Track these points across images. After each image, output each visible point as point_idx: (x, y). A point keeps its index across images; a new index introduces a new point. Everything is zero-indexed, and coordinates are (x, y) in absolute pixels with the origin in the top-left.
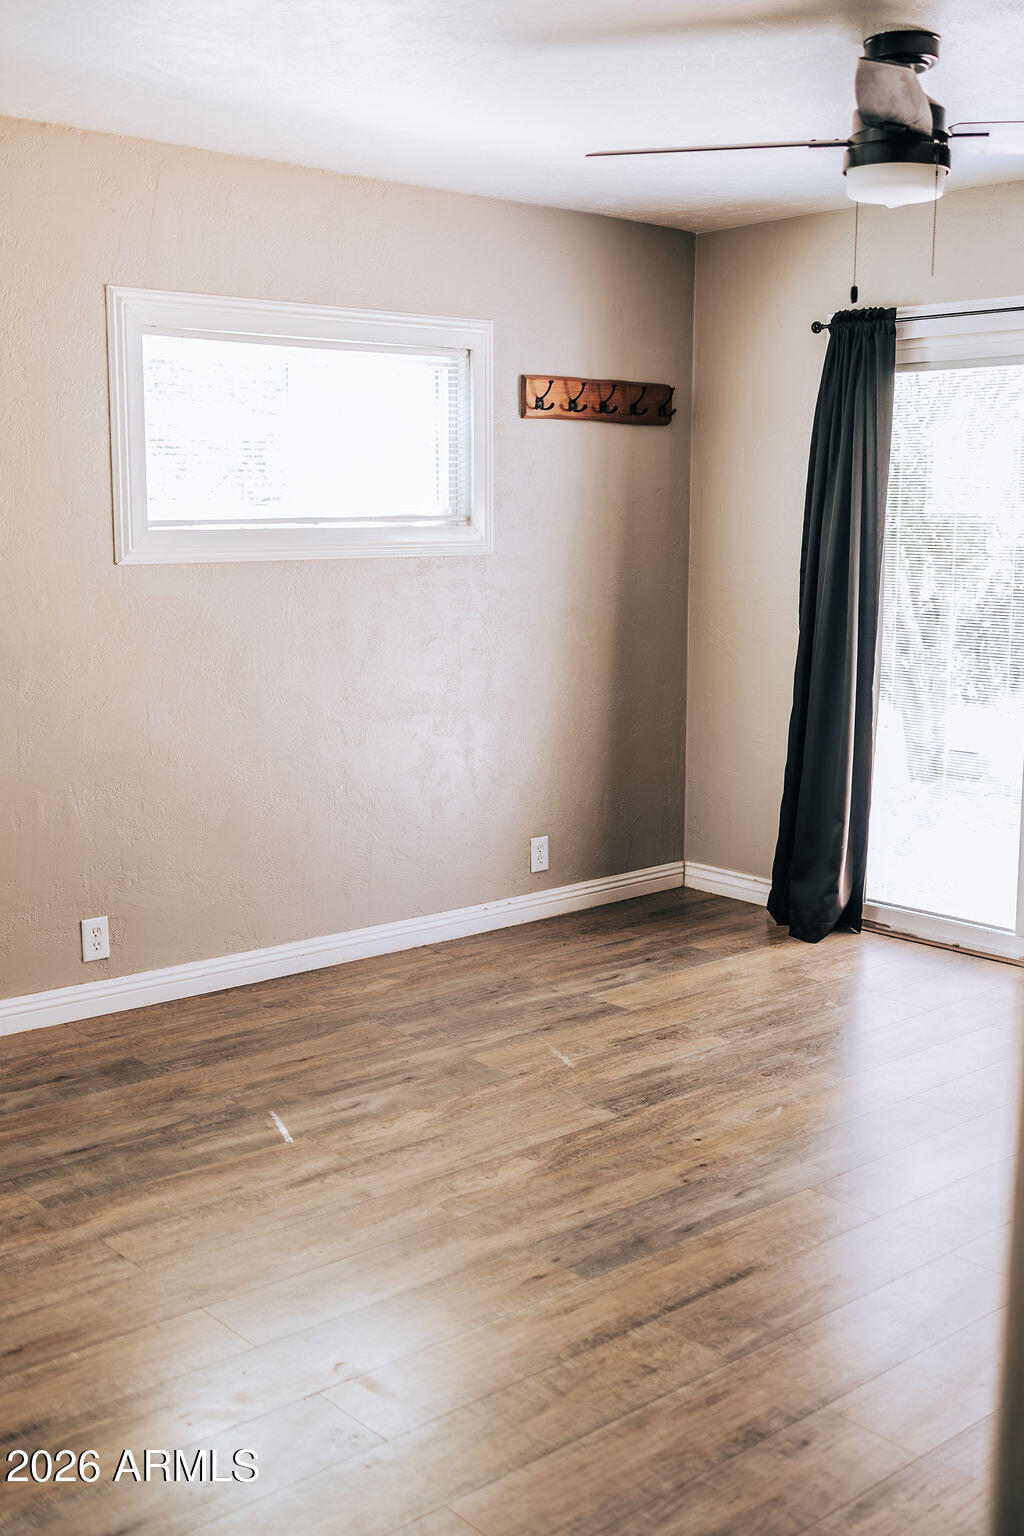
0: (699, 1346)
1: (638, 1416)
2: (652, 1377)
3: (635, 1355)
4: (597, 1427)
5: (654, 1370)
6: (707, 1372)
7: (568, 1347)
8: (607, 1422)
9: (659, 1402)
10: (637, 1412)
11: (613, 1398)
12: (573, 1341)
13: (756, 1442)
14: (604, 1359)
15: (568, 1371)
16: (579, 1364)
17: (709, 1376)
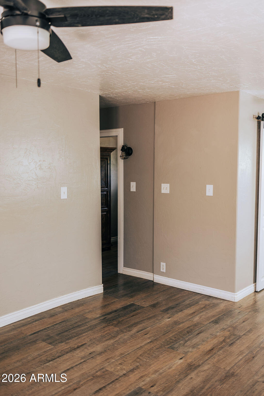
0: (109, 370)
1: (122, 355)
2: (120, 363)
3: (124, 367)
4: (130, 353)
5: (120, 364)
6: (108, 365)
7: (139, 368)
8: (128, 354)
9: (118, 358)
10: (122, 356)
11: (127, 358)
12: (138, 369)
13: (100, 353)
14: (131, 365)
15: (138, 363)
16: (136, 364)
17: (108, 364)
